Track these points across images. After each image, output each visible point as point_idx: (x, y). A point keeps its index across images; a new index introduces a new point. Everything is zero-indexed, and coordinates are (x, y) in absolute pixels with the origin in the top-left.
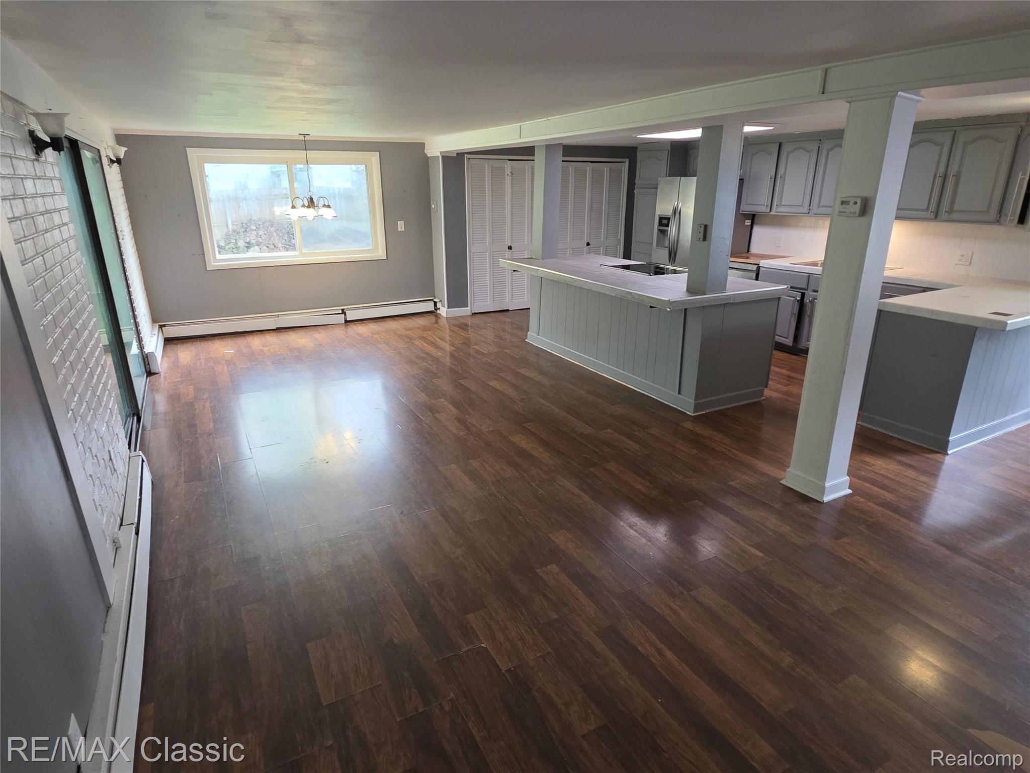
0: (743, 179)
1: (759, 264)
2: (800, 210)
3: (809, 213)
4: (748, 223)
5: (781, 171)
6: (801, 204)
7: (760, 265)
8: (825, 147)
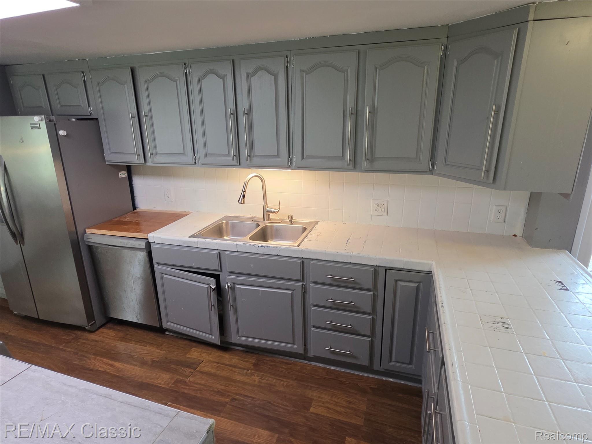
0: (97, 119)
1: (148, 239)
2: (184, 159)
3: (195, 163)
4: (123, 174)
5: (144, 108)
6: (183, 153)
7: (149, 241)
8: (195, 75)
